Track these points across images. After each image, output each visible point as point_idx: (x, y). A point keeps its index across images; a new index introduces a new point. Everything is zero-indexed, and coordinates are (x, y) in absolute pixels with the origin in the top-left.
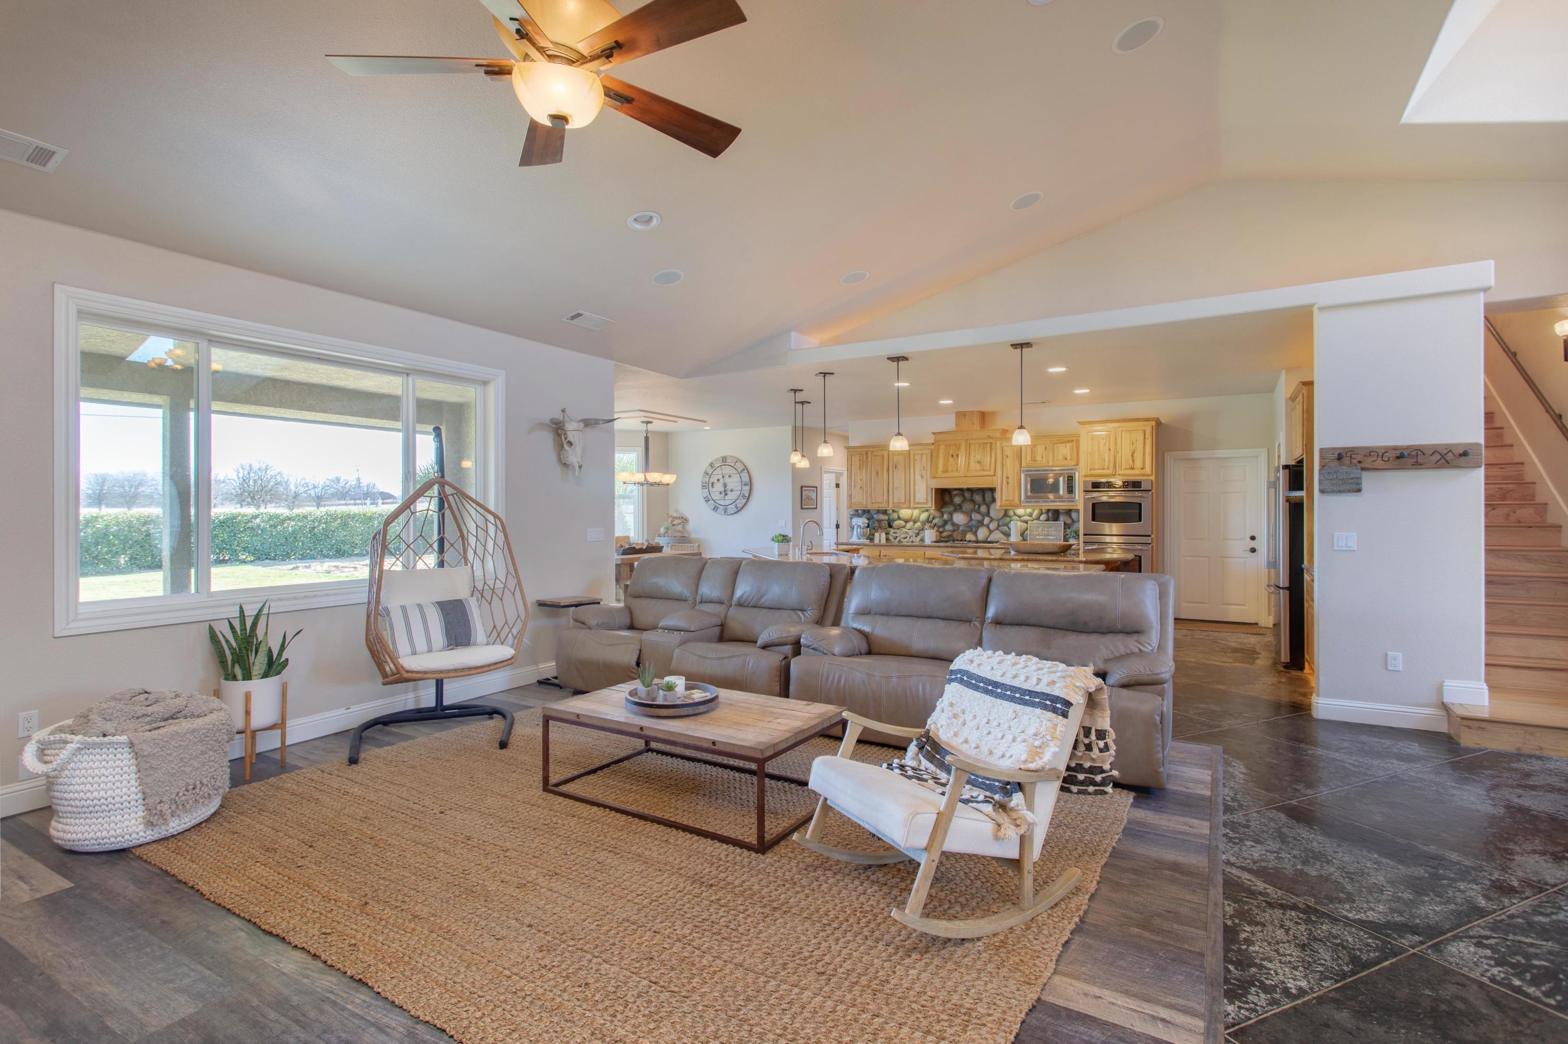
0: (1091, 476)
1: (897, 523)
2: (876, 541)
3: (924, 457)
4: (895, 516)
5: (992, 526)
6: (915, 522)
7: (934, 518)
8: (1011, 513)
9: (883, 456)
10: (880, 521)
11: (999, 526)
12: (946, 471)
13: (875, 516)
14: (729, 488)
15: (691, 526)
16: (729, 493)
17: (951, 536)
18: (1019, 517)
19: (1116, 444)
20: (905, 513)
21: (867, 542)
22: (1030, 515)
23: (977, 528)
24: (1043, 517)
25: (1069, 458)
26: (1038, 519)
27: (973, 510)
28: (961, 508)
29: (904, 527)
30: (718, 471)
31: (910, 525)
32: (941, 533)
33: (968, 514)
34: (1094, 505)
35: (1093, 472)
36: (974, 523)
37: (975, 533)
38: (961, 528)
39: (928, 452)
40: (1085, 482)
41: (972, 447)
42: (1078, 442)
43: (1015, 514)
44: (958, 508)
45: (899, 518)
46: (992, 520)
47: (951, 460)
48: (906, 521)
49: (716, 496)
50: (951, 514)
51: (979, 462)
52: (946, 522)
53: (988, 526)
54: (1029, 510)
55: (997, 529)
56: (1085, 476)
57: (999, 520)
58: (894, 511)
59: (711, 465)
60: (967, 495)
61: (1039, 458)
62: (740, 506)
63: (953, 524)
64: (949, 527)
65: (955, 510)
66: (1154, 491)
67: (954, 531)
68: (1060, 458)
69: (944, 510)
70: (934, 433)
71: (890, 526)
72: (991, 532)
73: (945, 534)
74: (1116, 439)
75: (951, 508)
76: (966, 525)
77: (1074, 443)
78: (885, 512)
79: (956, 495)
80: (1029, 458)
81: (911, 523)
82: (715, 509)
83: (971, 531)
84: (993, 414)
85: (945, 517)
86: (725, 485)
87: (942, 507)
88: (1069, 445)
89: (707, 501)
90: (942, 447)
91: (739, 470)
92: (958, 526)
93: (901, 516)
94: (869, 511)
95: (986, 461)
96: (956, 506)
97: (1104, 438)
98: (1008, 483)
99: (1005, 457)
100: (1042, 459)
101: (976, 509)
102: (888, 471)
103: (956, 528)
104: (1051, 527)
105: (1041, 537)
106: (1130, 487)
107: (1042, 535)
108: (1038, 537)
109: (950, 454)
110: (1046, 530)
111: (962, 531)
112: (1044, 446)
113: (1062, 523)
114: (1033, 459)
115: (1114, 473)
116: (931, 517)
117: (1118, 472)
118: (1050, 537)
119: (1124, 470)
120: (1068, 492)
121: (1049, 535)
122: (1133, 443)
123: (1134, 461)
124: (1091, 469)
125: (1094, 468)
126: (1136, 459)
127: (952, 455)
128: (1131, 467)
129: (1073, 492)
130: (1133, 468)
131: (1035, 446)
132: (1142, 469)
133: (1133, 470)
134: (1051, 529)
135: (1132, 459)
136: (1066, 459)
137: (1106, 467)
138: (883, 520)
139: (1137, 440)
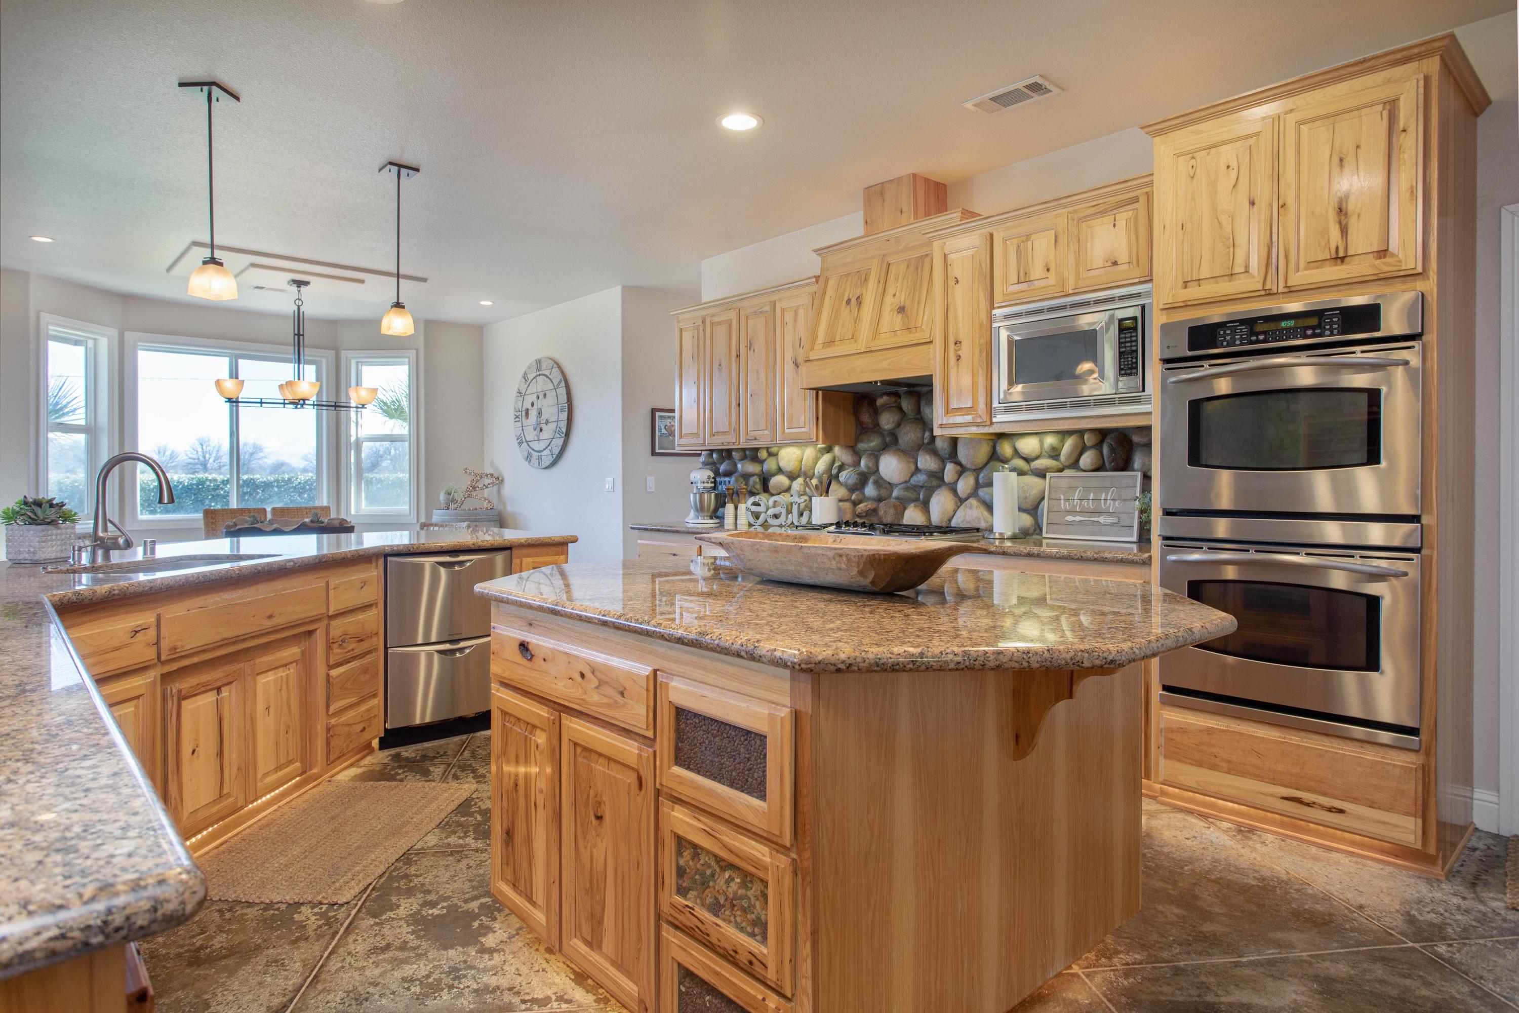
0: (1186, 306)
1: (780, 480)
2: (729, 519)
3: (801, 312)
4: (770, 465)
5: (965, 485)
6: (808, 477)
7: (841, 468)
8: (1006, 449)
9: (730, 323)
10: (746, 476)
11: (978, 486)
12: (830, 343)
13: (739, 466)
14: (545, 417)
15: (507, 490)
16: (543, 426)
17: (875, 511)
18: (1027, 460)
19: (1277, 177)
20: (789, 457)
21: (710, 523)
22: (1055, 454)
23: (930, 491)
24: (1087, 459)
25: (1123, 258)
26: (1075, 464)
27: (920, 445)
28: (895, 441)
29: (788, 490)
30: (532, 389)
31: (798, 484)
32: (855, 504)
33: (910, 454)
34: (1196, 407)
35: (1195, 293)
36: (921, 478)
37: (925, 506)
38: (895, 493)
39: (805, 300)
40: (1167, 331)
41: (893, 270)
42: (1149, 197)
43: (1016, 453)
44: (890, 443)
45: (780, 471)
46: (962, 470)
47: (845, 311)
48: (792, 477)
49: (530, 435)
50: (875, 456)
51: (901, 310)
52: (863, 479)
53: (954, 491)
54: (1050, 440)
55: (974, 494)
56: (1170, 310)
57: (978, 471)
58: (770, 453)
59: (525, 376)
61: (1037, 271)
62: (556, 451)
63: (880, 483)
64: (870, 490)
65: (885, 447)
66: (1431, 337)
67: (880, 500)
68: (1100, 261)
69: (861, 446)
70: (818, 252)
71: (766, 489)
72: (961, 501)
73: (862, 507)
74: (1277, 156)
75: (874, 442)
76: (908, 485)
77: (1141, 206)
78: (752, 454)
79: (886, 407)
80: (1012, 277)
81: (800, 480)
82: (529, 458)
83: (917, 500)
84: (965, 183)
85: (865, 464)
86: (540, 413)
87: (857, 439)
88: (1123, 216)
89: (520, 443)
90: (832, 283)
91: (556, 382)
92: (889, 487)
93: (782, 464)
94: (729, 455)
95: (918, 303)
96: (885, 433)
97: (1234, 164)
98: (959, 358)
99: (952, 283)
100: (1046, 274)
101: (926, 441)
102: (738, 356)
103: (884, 492)
104: (1106, 489)
105: (1078, 518)
106: (1331, 330)
107: (1081, 513)
108: (1069, 518)
109: (846, 299)
110: (1091, 497)
111: (897, 498)
112: (1053, 232)
113: (1136, 477)
114: (1022, 279)
115: (1268, 286)
116: (837, 465)
117: (1286, 282)
118: (1102, 519)
119: (1306, 269)
120: (1120, 369)
121: (1099, 513)
122: (1341, 160)
123: (1344, 231)
124: (1186, 284)
125: (1205, 273)
126: (1353, 222)
127: (849, 301)
128: (1333, 252)
129: (1136, 368)
130: (1341, 254)
131: (1028, 237)
132: (1383, 253)
133: (1342, 259)
134: (1107, 495)
135: (1340, 223)
136: (1115, 263)
137: (1239, 269)
138: (751, 475)
139: (1358, 147)
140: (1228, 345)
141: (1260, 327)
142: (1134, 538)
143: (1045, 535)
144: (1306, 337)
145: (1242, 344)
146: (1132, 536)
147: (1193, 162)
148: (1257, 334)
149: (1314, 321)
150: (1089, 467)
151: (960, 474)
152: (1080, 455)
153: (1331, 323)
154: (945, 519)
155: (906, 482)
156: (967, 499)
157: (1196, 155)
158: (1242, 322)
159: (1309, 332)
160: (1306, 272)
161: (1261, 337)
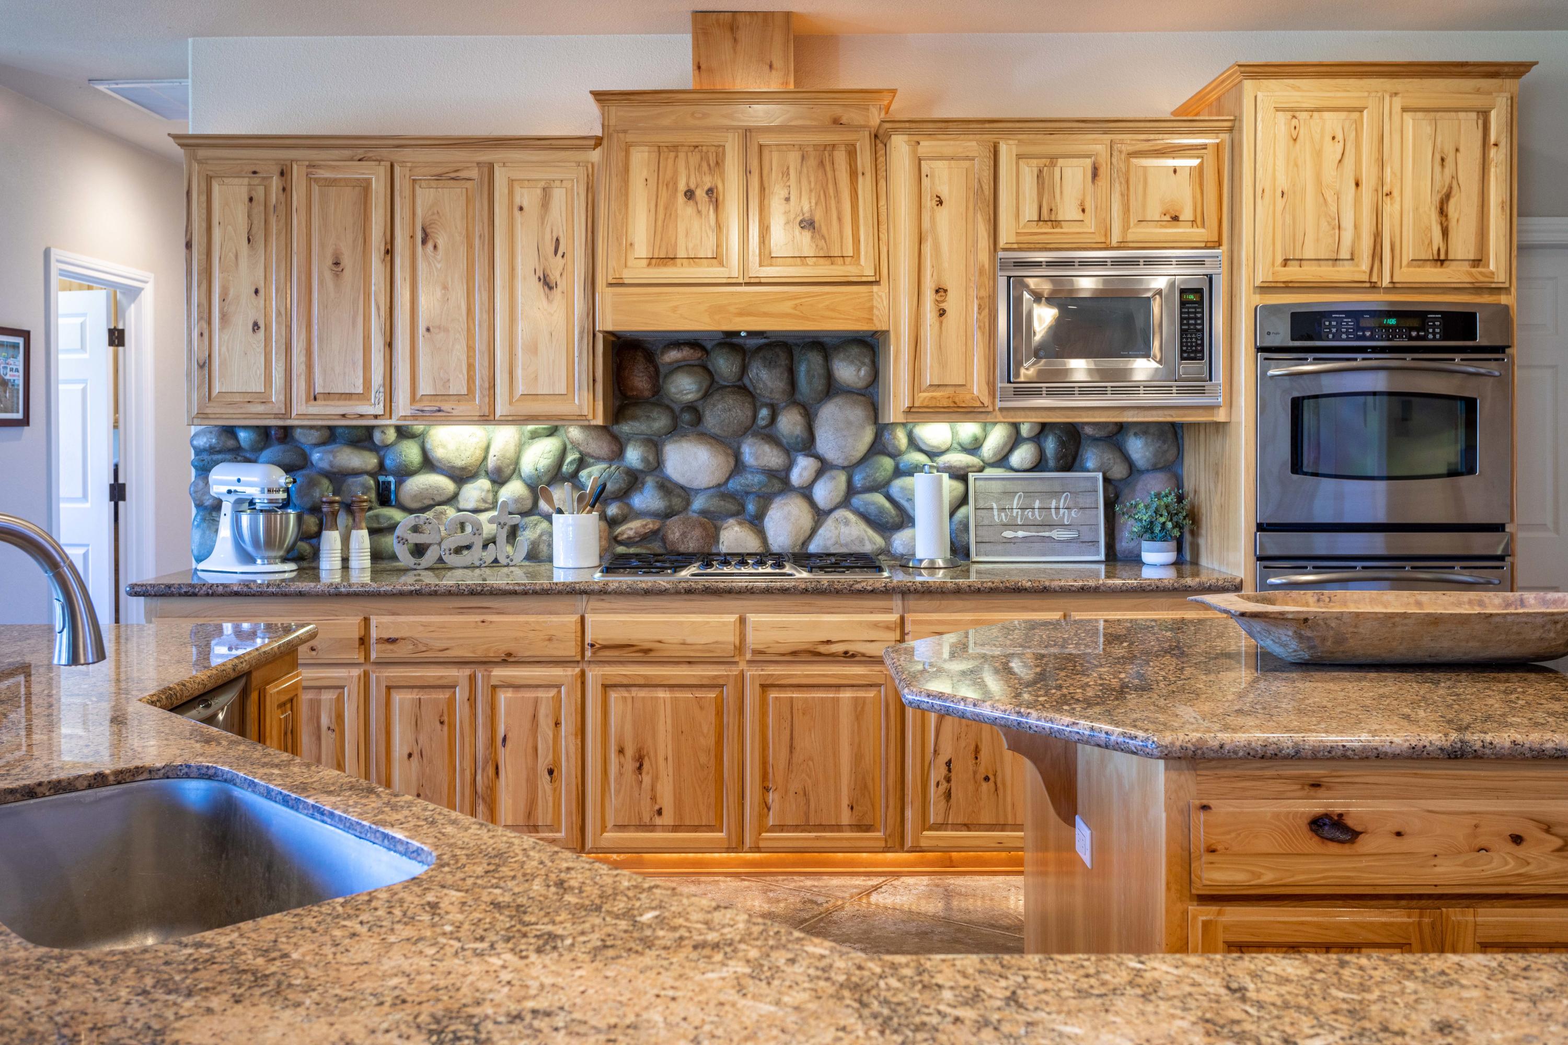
0: (1288, 287)
2: (330, 563)
3: (558, 196)
5: (824, 493)
6: (499, 479)
7: (582, 463)
8: (901, 438)
9: (365, 187)
10: (338, 477)
11: (851, 490)
12: (653, 261)
13: (316, 456)
17: (655, 533)
18: (932, 454)
19: (1380, 162)
20: (454, 441)
21: (288, 570)
22: (974, 448)
23: (766, 500)
24: (1022, 456)
25: (1185, 213)
26: (1004, 462)
27: (750, 429)
28: (698, 419)
29: (452, 500)
31: (476, 490)
32: (615, 526)
33: (728, 442)
34: (1297, 405)
35: (1294, 273)
36: (752, 480)
37: (756, 523)
38: (698, 503)
39: (578, 175)
40: (1264, 314)
41: (774, 160)
43: (914, 444)
44: (686, 423)
45: (428, 464)
46: (824, 467)
47: (686, 208)
48: (461, 476)
50: (655, 445)
51: (808, 224)
52: (634, 480)
53: (808, 499)
54: (970, 429)
55: (845, 502)
56: (1264, 289)
57: (850, 469)
58: (403, 433)
60: (725, 365)
61: (1068, 210)
63: (667, 487)
64: (646, 499)
65: (675, 431)
66: (1512, 350)
67: (667, 514)
68: (1154, 212)
69: (626, 428)
70: (600, 97)
71: (392, 497)
72: (820, 515)
73: (630, 529)
74: (1382, 139)
75: (660, 422)
76: (720, 491)
77: (1210, 154)
79: (678, 367)
80: (1029, 212)
81: (483, 484)
83: (739, 513)
85: (634, 456)
87: (618, 415)
88: (1186, 162)
90: (640, 156)
92: (685, 493)
94: (286, 434)
95: (840, 219)
96: (677, 409)
97: (1340, 137)
98: (942, 313)
99: (929, 203)
100: (1080, 216)
101: (762, 423)
102: (389, 252)
103: (677, 502)
104: (1056, 494)
105: (1021, 534)
106: (1434, 333)
107: (1024, 526)
108: (1008, 534)
109: (682, 187)
110: (1037, 504)
111: (704, 513)
112: (1088, 162)
113: (1096, 479)
114: (1045, 215)
115: (1374, 279)
116: (571, 457)
117: (1392, 277)
118: (1055, 534)
119: (1409, 265)
120: (1182, 351)
121: (1051, 526)
122: (1443, 160)
123: (1445, 232)
124: (1286, 262)
125: (1309, 253)
126: (1453, 224)
127: (690, 194)
128: (1435, 252)
129: (1202, 351)
130: (1442, 257)
131: (1053, 159)
132: (1477, 263)
133: (1442, 262)
134: (1058, 502)
135: (1441, 224)
136: (1175, 219)
137: (1345, 254)
138: (356, 473)
139: (1457, 150)
140: (1333, 339)
141: (1366, 322)
142: (1102, 557)
143: (975, 558)
144: (1411, 338)
145: (1348, 339)
146: (1098, 554)
147: (1295, 122)
148: (1364, 329)
149: (1415, 323)
150: (1027, 465)
151: (819, 474)
152: (1011, 450)
153: (1434, 327)
154: (800, 542)
155: (719, 486)
156: (831, 511)
157: (1297, 114)
158: (1349, 314)
159: (1414, 334)
160: (1412, 269)
161: (1368, 334)
